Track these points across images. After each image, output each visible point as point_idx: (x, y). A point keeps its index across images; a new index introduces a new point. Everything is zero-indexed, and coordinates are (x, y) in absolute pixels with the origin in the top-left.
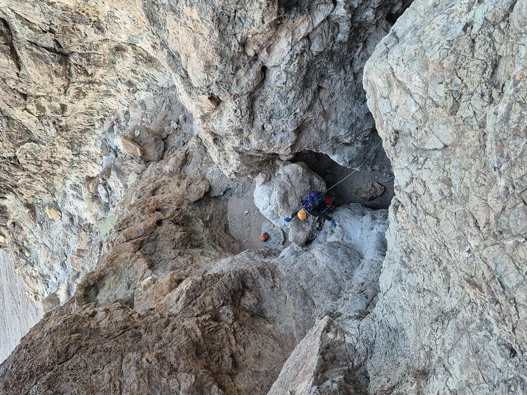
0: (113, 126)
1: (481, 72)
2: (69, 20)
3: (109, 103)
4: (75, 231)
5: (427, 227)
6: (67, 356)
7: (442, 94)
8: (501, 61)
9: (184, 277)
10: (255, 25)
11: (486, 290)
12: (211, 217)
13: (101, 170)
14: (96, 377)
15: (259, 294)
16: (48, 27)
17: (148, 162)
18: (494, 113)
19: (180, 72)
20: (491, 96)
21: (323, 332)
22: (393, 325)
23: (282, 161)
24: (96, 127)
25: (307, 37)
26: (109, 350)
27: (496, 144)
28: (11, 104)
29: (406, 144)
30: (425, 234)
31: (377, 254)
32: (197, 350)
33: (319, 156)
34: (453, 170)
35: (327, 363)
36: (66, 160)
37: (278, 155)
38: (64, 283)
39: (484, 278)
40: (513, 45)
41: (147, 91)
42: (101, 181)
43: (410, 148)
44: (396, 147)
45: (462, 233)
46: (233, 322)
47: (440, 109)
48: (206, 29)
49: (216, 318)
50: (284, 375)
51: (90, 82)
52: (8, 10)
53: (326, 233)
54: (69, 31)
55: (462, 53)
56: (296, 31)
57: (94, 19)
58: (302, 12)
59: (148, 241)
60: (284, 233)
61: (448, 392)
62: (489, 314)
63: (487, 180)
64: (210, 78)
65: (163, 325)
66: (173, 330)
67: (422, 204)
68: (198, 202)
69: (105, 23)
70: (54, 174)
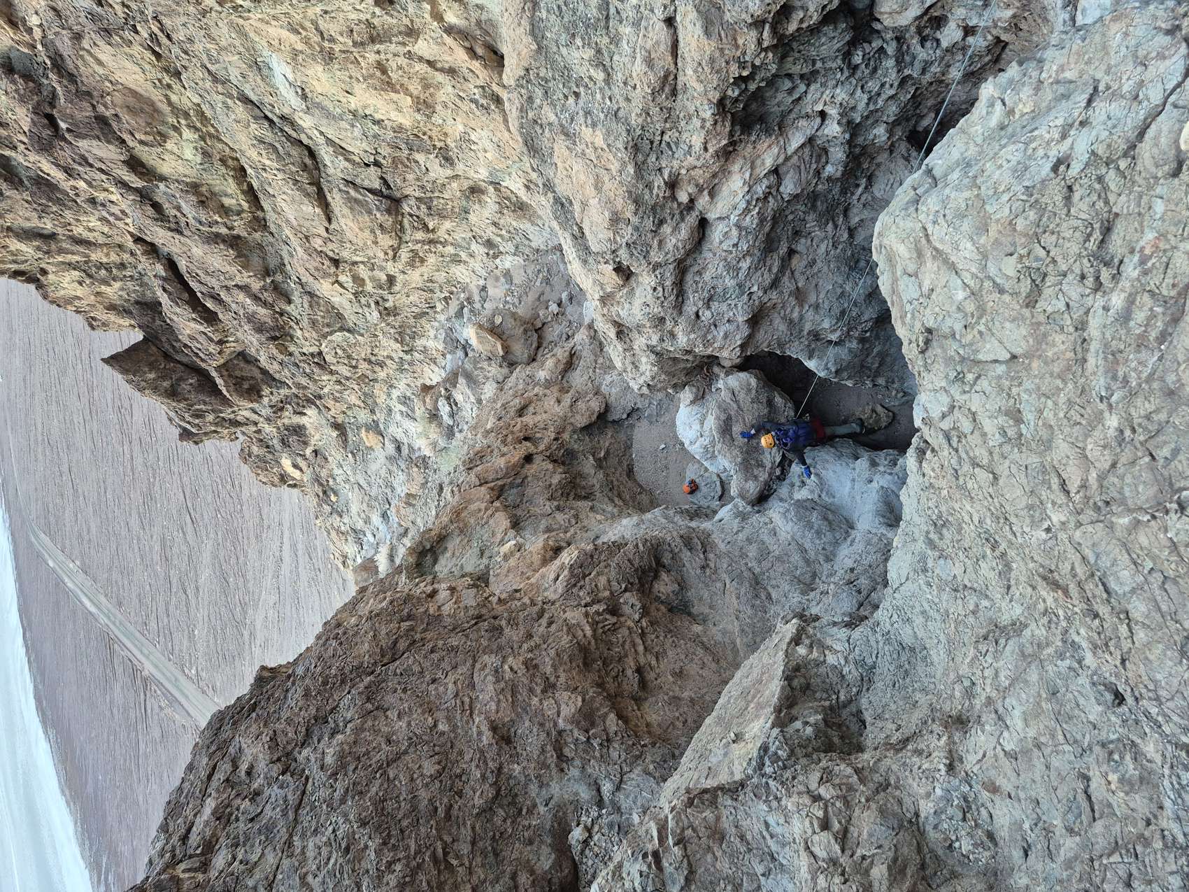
0: (462, 308)
1: (1081, 240)
2: (403, 146)
3: (458, 274)
4: (403, 467)
5: (976, 486)
6: (394, 654)
7: (1011, 272)
8: (1118, 221)
9: (564, 544)
10: (693, 154)
11: (1077, 595)
12: (607, 453)
13: (444, 375)
14: (436, 689)
15: (682, 576)
16: (372, 157)
17: (512, 365)
18: (1104, 308)
19: (572, 229)
20: (1097, 278)
21: (789, 643)
22: (908, 640)
23: (724, 367)
24: (438, 310)
25: (775, 171)
26: (454, 649)
27: (1105, 359)
28: (316, 274)
29: (945, 351)
30: (972, 498)
31: (877, 522)
32: (585, 658)
33: (785, 361)
34: (1025, 396)
35: (796, 693)
36: (392, 359)
37: (717, 357)
38: (385, 543)
39: (1075, 576)
40: (1141, 197)
41: (515, 255)
42: (443, 392)
43: (951, 358)
44: (927, 355)
45: (1037, 500)
46: (641, 618)
47: (1006, 298)
48: (615, 161)
49: (614, 610)
50: (724, 707)
51: (431, 242)
52: (315, 132)
53: (793, 485)
54: (402, 163)
55: (1050, 208)
56: (758, 162)
57: (439, 144)
58: (768, 132)
59: (512, 486)
60: (722, 482)
61: (1002, 754)
62: (1079, 634)
63: (1086, 416)
64: (618, 239)
65: (535, 616)
66: (550, 624)
67: (968, 448)
68: (587, 429)
69: (456, 150)
70: (375, 380)
